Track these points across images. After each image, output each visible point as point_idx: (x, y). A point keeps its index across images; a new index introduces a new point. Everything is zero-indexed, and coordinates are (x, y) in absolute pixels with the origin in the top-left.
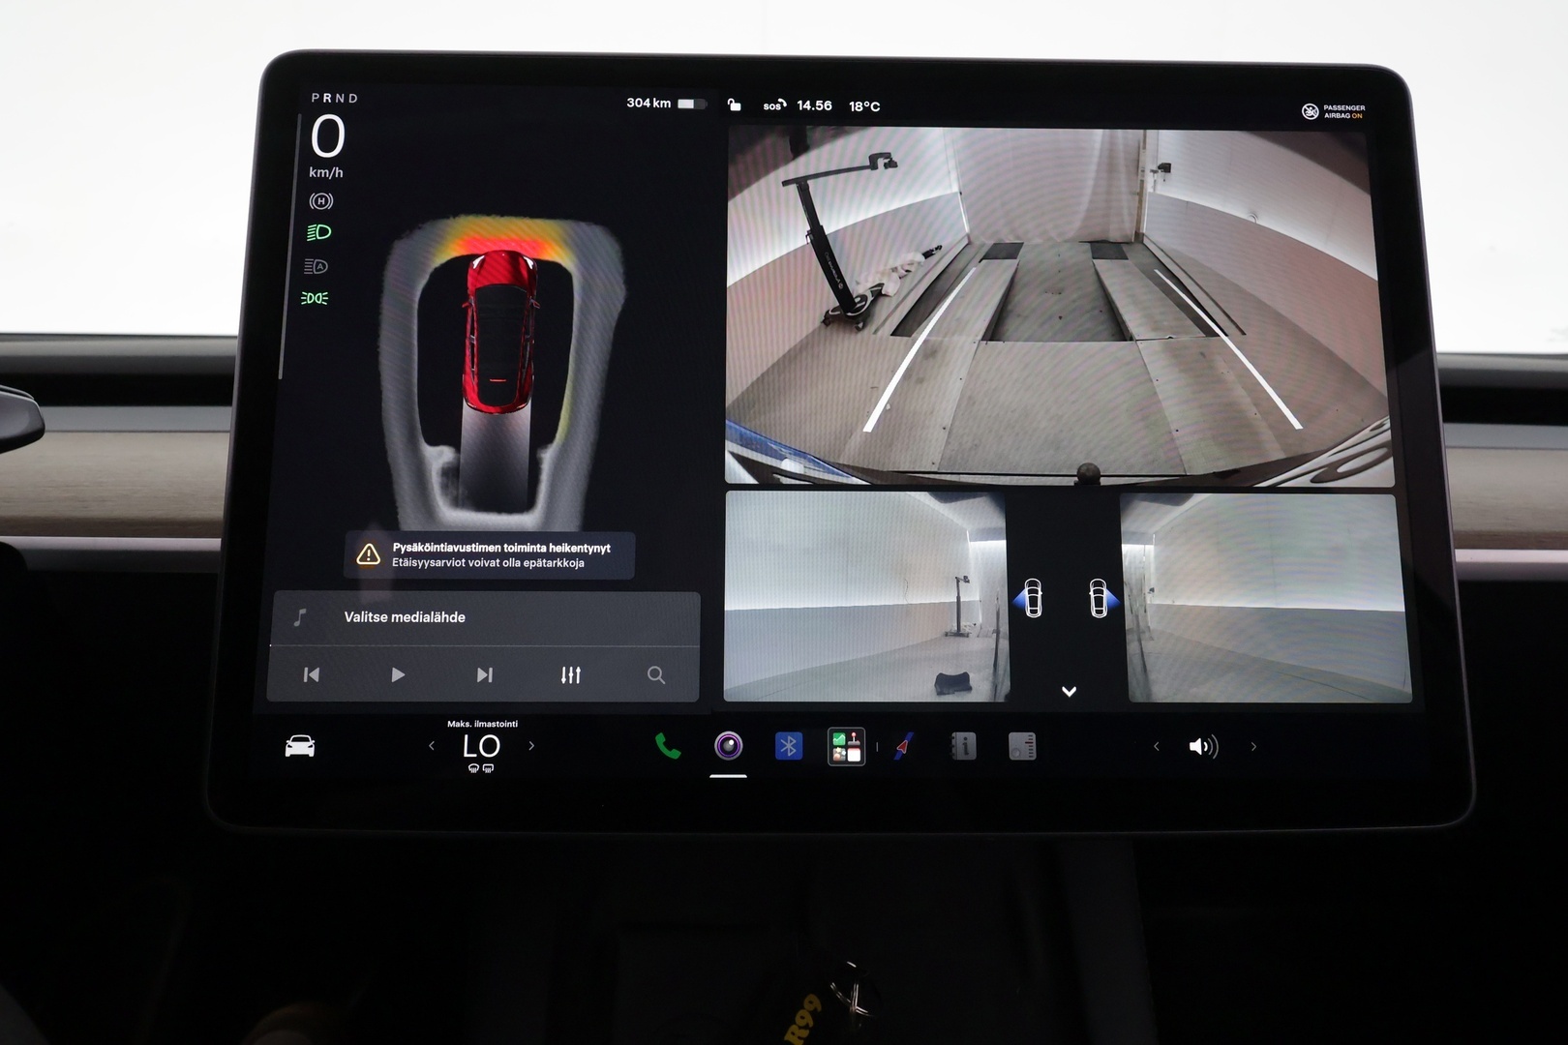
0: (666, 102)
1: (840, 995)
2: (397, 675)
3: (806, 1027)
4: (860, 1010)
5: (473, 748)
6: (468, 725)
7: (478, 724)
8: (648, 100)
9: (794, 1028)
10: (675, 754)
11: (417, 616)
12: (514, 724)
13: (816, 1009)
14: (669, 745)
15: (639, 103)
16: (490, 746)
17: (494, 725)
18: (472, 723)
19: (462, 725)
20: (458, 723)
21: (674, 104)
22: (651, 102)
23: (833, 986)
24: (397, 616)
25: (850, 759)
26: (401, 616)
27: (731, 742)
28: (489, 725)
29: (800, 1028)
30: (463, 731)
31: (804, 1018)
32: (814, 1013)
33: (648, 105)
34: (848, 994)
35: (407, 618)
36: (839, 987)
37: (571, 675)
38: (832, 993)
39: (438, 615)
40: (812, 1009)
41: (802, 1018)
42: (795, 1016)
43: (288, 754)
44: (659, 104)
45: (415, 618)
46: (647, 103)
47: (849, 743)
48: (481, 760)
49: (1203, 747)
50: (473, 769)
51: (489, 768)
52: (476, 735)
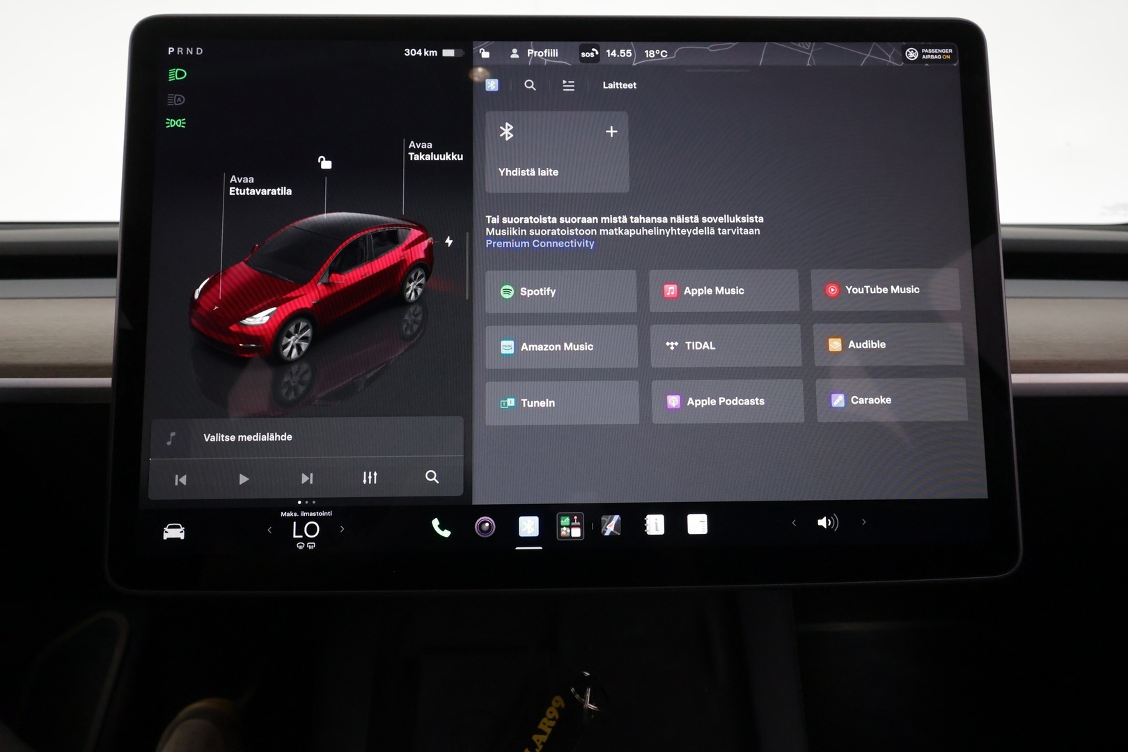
0: (433, 52)
1: (577, 696)
2: (243, 479)
3: (553, 719)
4: (592, 707)
5: (300, 531)
6: (295, 514)
7: (303, 514)
8: (420, 50)
9: (545, 720)
10: (446, 534)
11: (257, 436)
12: (329, 514)
13: (560, 706)
14: (442, 527)
15: (413, 52)
16: (312, 530)
17: (314, 514)
18: (299, 513)
19: (292, 514)
20: (289, 514)
21: (440, 53)
22: (423, 52)
23: (573, 690)
24: (242, 437)
25: (573, 535)
26: (245, 436)
27: (487, 524)
28: (311, 514)
29: (550, 720)
30: (293, 519)
31: (552, 712)
32: (559, 709)
33: (420, 54)
34: (583, 696)
35: (249, 438)
36: (577, 691)
37: (370, 478)
38: (572, 695)
39: (272, 435)
40: (557, 706)
41: (551, 713)
42: (546, 712)
43: (165, 538)
44: (428, 53)
45: (255, 438)
46: (420, 53)
47: (573, 524)
48: (306, 540)
49: (827, 522)
50: (300, 547)
51: (312, 545)
52: (302, 522)
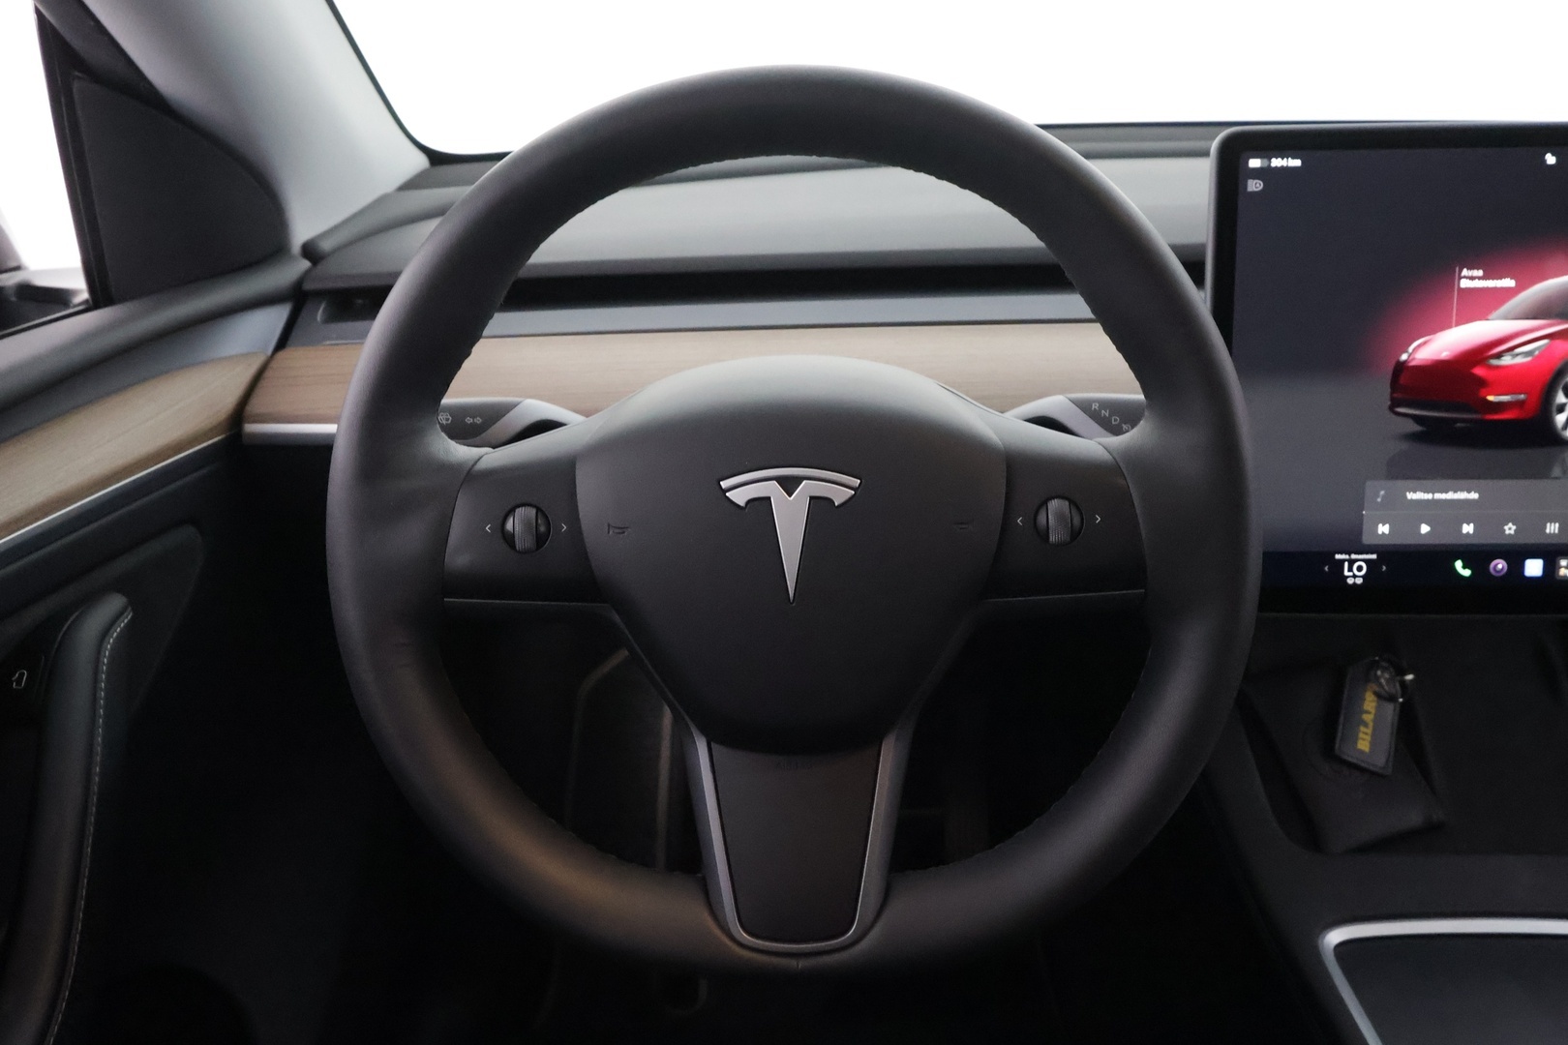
5: (1350, 570)
6: (1347, 557)
7: (1354, 556)
10: (1467, 573)
12: (1374, 556)
14: (1464, 567)
16: (1360, 569)
17: (1362, 557)
18: (1350, 556)
19: (1344, 557)
20: (1342, 557)
27: (1502, 566)
28: (1360, 557)
30: (1345, 560)
48: (1355, 576)
50: (1350, 581)
51: (1359, 581)
52: (1352, 562)
